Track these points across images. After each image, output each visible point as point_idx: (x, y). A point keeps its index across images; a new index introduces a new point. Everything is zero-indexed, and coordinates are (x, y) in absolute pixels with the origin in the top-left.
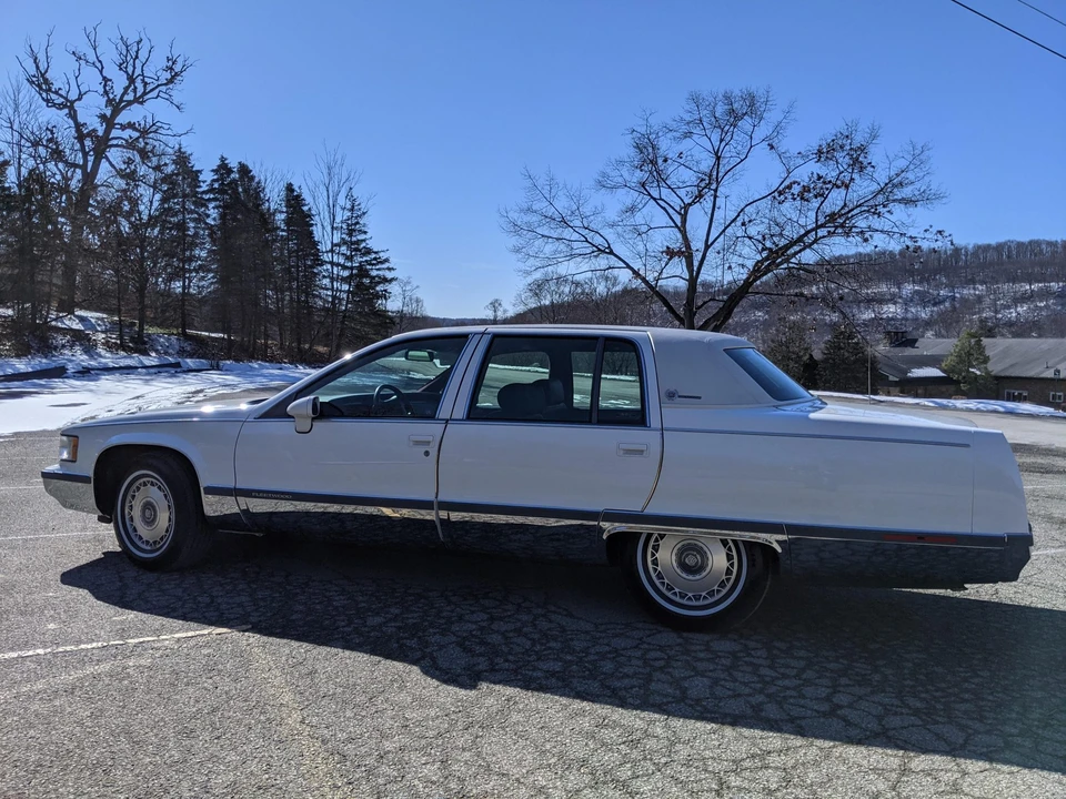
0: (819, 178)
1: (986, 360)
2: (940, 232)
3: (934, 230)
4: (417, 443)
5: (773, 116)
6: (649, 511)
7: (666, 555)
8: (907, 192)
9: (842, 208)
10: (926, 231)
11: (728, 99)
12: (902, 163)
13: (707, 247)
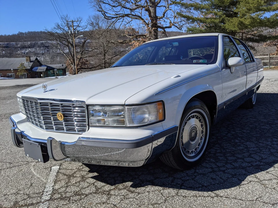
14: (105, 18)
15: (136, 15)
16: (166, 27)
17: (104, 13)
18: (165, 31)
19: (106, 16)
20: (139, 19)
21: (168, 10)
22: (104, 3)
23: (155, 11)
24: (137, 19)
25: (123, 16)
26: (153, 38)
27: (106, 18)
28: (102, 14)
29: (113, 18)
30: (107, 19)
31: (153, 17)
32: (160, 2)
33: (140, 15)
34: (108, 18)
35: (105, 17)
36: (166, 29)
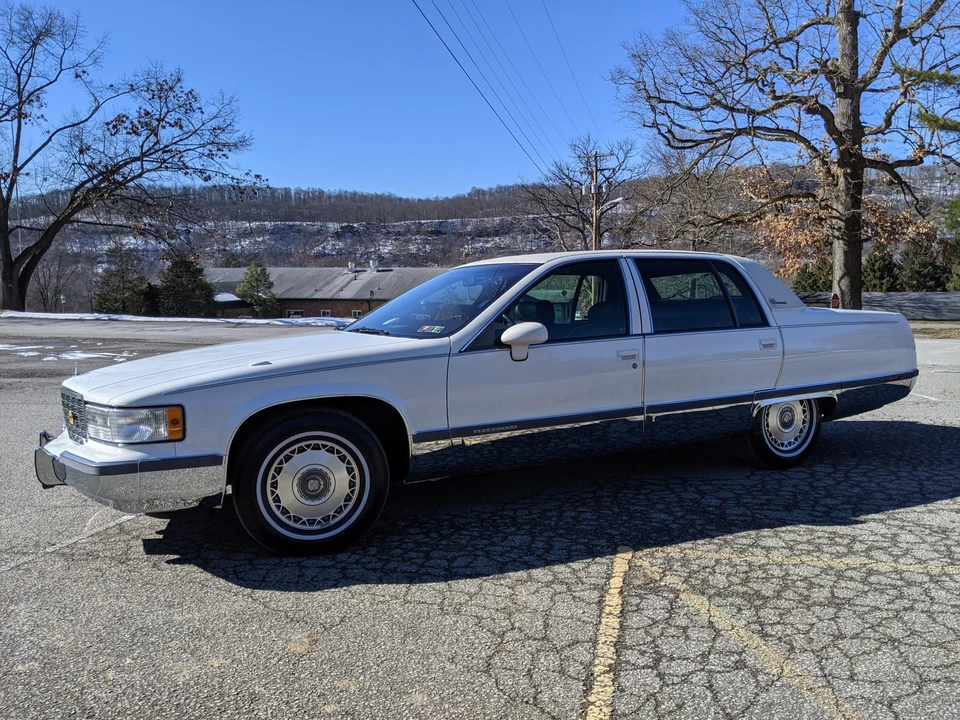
0: (147, 113)
1: (271, 285)
2: (258, 176)
3: (253, 174)
4: (625, 358)
5: (86, 43)
6: (778, 388)
7: (773, 420)
8: (233, 138)
9: (155, 144)
10: (247, 174)
11: (28, 15)
12: (215, 111)
13: (16, 170)
14: (669, 144)
15: (778, 130)
16: (900, 163)
17: (670, 131)
18: (896, 176)
19: (674, 137)
20: (790, 141)
21: (903, 103)
22: (661, 101)
23: (853, 111)
24: (785, 141)
25: (730, 137)
26: (842, 204)
27: (672, 147)
28: (660, 133)
29: (697, 145)
30: (678, 148)
31: (847, 131)
32: (874, 77)
33: (793, 127)
34: (680, 145)
35: (669, 142)
36: (899, 170)
